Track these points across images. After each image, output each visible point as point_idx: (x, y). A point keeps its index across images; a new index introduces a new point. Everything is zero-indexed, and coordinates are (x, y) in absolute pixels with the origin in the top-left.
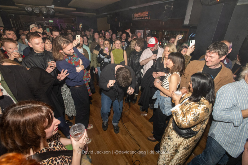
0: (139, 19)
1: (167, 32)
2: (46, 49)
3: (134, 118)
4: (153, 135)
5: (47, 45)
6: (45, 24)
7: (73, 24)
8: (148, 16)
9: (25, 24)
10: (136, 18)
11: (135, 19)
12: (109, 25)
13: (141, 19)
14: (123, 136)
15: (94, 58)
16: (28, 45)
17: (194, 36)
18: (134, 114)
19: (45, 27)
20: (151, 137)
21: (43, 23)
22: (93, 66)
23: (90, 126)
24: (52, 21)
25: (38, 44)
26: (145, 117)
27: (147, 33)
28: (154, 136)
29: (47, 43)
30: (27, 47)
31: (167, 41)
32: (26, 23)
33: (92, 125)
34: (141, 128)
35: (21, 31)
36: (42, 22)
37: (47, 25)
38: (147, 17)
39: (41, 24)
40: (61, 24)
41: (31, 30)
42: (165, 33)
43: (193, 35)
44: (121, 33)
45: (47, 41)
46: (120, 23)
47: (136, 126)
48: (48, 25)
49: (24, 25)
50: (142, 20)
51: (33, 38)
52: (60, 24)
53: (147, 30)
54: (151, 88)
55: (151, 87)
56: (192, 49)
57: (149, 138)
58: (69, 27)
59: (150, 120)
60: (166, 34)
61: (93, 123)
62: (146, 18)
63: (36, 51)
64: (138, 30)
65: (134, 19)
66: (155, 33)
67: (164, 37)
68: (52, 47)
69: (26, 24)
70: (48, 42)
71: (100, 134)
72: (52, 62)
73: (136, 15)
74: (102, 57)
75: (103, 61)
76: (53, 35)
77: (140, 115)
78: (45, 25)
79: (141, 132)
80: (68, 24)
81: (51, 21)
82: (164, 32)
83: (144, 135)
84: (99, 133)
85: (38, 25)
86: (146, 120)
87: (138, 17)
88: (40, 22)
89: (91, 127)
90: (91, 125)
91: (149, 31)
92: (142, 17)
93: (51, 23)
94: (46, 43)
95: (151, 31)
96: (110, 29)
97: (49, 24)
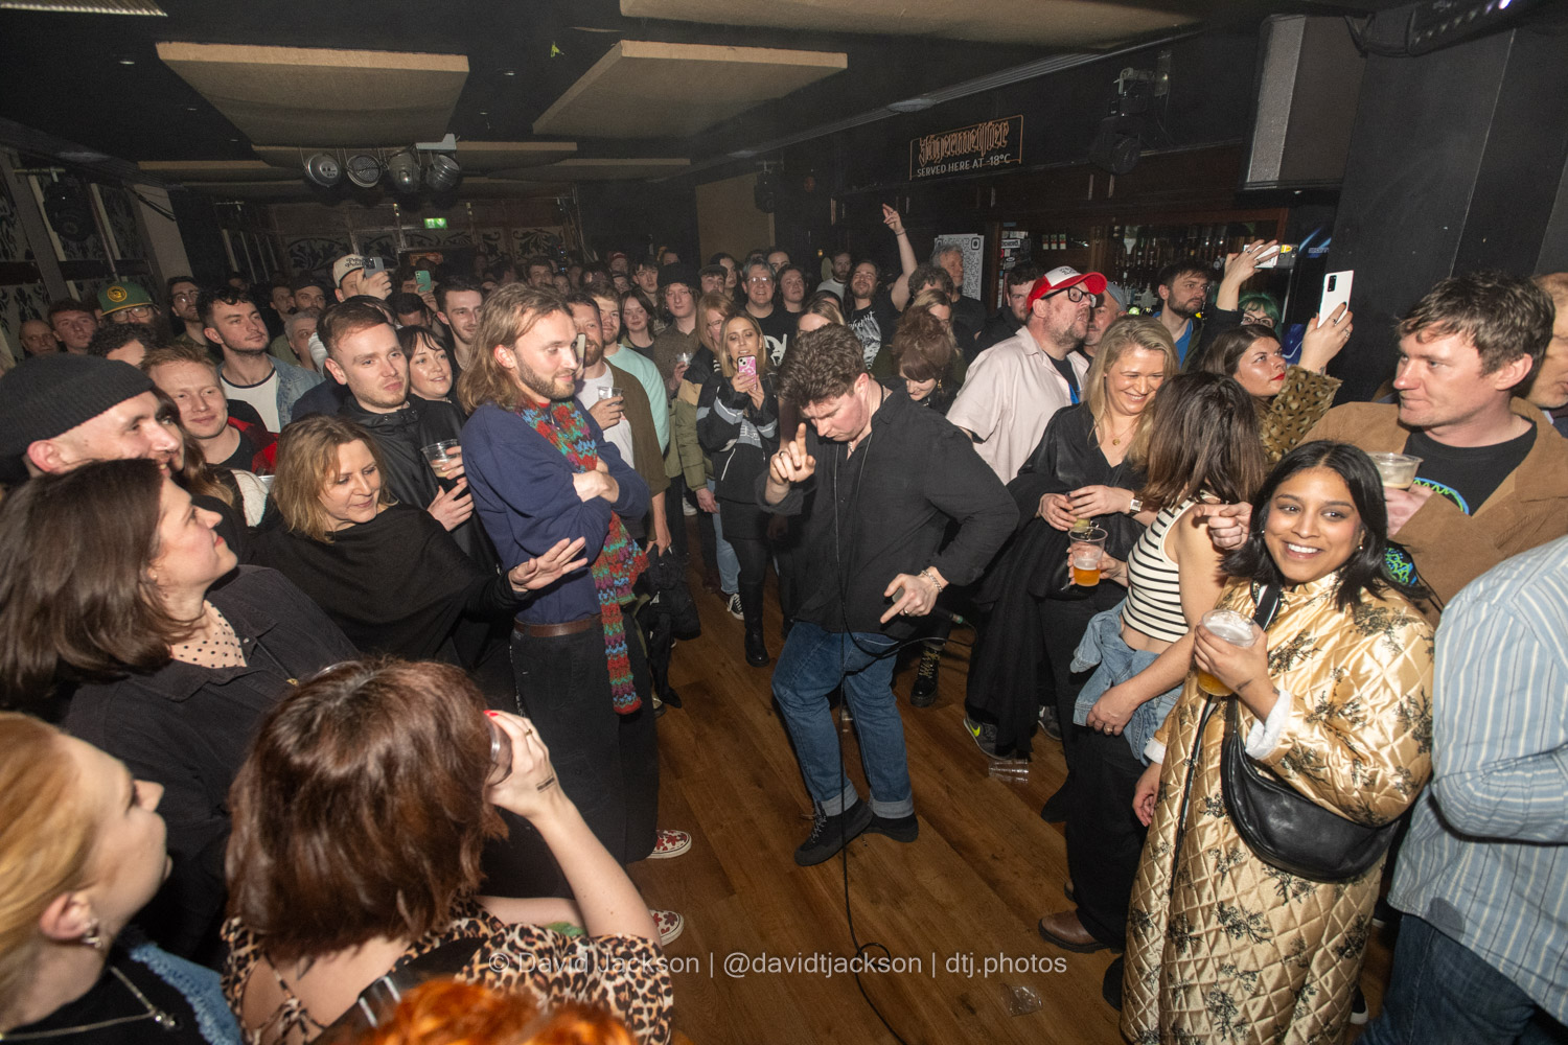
0: (953, 167)
1: (1139, 237)
2: (414, 392)
3: (944, 793)
4: (1072, 907)
5: (423, 371)
6: (403, 243)
7: (555, 230)
8: (1011, 147)
9: (295, 248)
10: (931, 164)
11: (930, 171)
12: (771, 216)
13: (964, 166)
14: (882, 908)
15: (685, 429)
16: (327, 372)
17: (1322, 248)
18: (941, 771)
19: (405, 256)
20: (1059, 918)
21: (390, 236)
22: (682, 476)
23: (672, 840)
24: (441, 222)
25: (369, 360)
26: (1013, 786)
27: (1007, 253)
28: (1084, 916)
29: (423, 361)
30: (319, 383)
31: (1142, 291)
32: (302, 244)
33: (683, 837)
34: (994, 857)
35: (280, 292)
36: (388, 229)
37: (412, 245)
38: (1000, 151)
39: (383, 241)
40: (490, 231)
41: (341, 288)
42: (1130, 243)
43: (1315, 243)
44: (843, 259)
45: (421, 349)
46: (833, 203)
47: (961, 847)
48: (420, 243)
49: (292, 254)
50: (972, 171)
51: (343, 334)
52: (486, 237)
53: (1005, 233)
54: (1038, 600)
55: (1041, 593)
56: (1339, 327)
57: (1051, 926)
58: (537, 246)
59: (1051, 811)
60: (1136, 248)
61: (686, 822)
62: (995, 160)
63: (366, 400)
64: (946, 239)
65: (921, 173)
66: (1063, 246)
67: (1125, 269)
68: (449, 377)
69: (301, 249)
70: (426, 349)
71: (732, 892)
72: (452, 451)
73: (934, 148)
74: (731, 415)
75: (731, 443)
76: (449, 310)
77: (986, 775)
78: (402, 246)
79: (994, 884)
80: (531, 230)
81: (436, 222)
82: (1122, 232)
83: (1017, 907)
84: (728, 889)
85: (366, 251)
86: (1026, 809)
87: (947, 160)
88: (374, 230)
89: (678, 844)
90: (677, 833)
91: (1022, 234)
92: (972, 156)
93: (437, 229)
94: (417, 358)
95: (1036, 238)
96: (773, 243)
97: (423, 238)
